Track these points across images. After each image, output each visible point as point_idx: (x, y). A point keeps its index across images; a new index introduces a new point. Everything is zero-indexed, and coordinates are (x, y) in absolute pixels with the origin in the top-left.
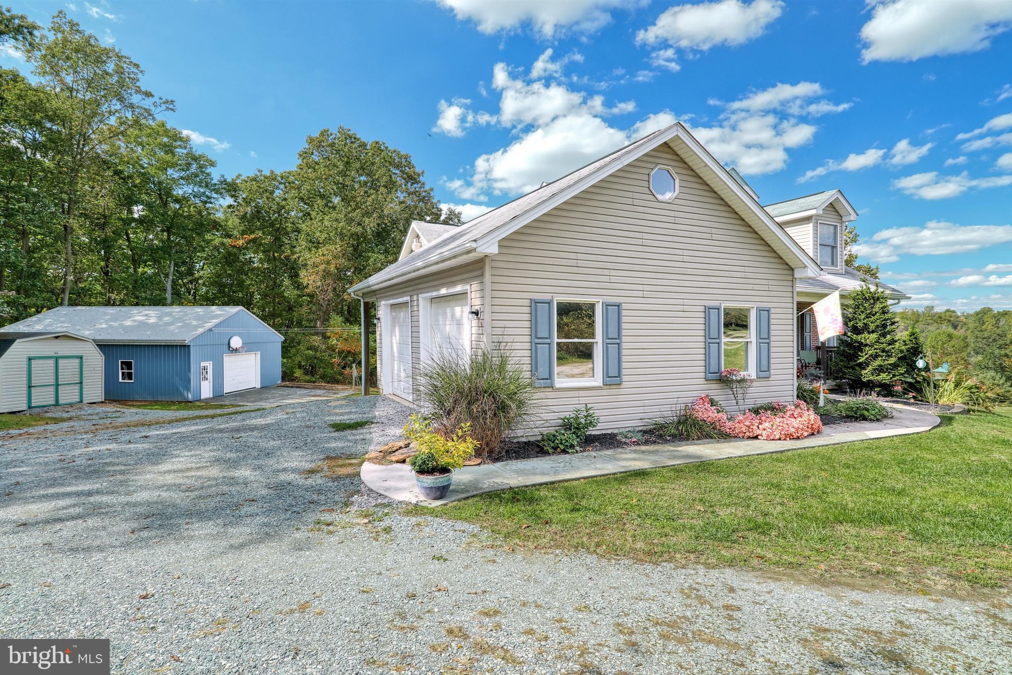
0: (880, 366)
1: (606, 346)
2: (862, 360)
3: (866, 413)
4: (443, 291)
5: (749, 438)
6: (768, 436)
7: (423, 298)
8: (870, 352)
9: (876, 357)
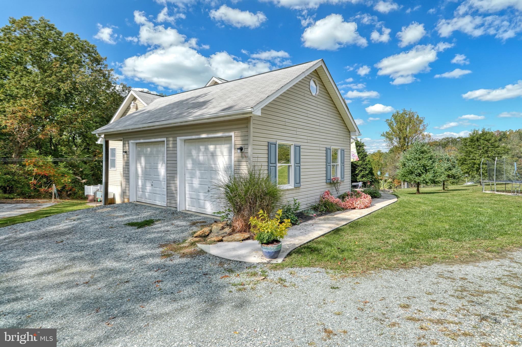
0: (363, 175)
1: (295, 167)
2: (357, 172)
3: (376, 195)
4: (204, 136)
5: (352, 209)
6: (360, 207)
7: (180, 139)
8: (360, 169)
9: (361, 171)
